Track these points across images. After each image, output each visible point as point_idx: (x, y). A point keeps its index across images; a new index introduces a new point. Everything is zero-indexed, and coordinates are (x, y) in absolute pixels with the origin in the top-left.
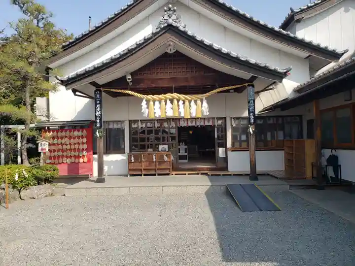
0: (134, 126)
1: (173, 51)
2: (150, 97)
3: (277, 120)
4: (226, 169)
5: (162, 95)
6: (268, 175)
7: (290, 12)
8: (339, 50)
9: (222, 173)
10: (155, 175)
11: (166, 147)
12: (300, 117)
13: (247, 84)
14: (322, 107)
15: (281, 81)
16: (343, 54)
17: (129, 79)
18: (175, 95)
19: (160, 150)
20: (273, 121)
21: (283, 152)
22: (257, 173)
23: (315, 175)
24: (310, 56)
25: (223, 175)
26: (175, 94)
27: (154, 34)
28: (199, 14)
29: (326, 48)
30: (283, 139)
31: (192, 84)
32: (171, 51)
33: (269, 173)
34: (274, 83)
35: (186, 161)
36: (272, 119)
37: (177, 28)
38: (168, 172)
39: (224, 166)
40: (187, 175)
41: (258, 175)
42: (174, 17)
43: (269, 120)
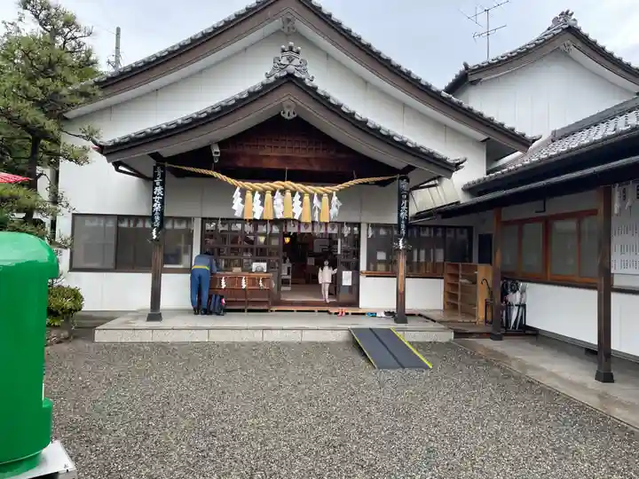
0: (210, 227)
1: (292, 116)
2: (247, 184)
3: (435, 232)
4: (356, 303)
5: (268, 183)
6: (420, 315)
7: (463, 68)
8: (529, 135)
9: (350, 310)
10: (243, 311)
11: (264, 265)
12: (470, 229)
13: (398, 176)
14: (505, 218)
15: (449, 177)
16: (534, 141)
17: (216, 153)
18: (288, 184)
19: (253, 271)
20: (430, 233)
21: (441, 282)
22: (407, 312)
23: (489, 319)
24: (489, 139)
25: (353, 314)
26: (289, 182)
27: (265, 86)
28: (328, 56)
29: (513, 130)
30: (442, 261)
31: (317, 168)
32: (288, 114)
33: (422, 313)
34: (439, 178)
35: (289, 288)
36: (427, 229)
37: (301, 80)
38: (265, 307)
39: (353, 298)
40: (295, 313)
41: (407, 315)
42: (296, 62)
43: (424, 230)
